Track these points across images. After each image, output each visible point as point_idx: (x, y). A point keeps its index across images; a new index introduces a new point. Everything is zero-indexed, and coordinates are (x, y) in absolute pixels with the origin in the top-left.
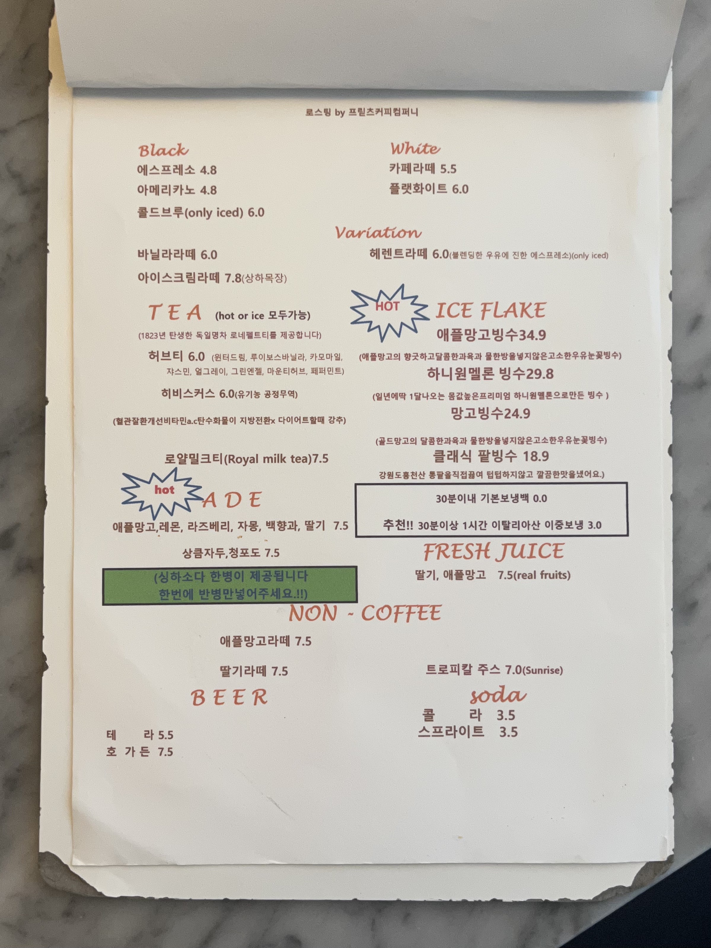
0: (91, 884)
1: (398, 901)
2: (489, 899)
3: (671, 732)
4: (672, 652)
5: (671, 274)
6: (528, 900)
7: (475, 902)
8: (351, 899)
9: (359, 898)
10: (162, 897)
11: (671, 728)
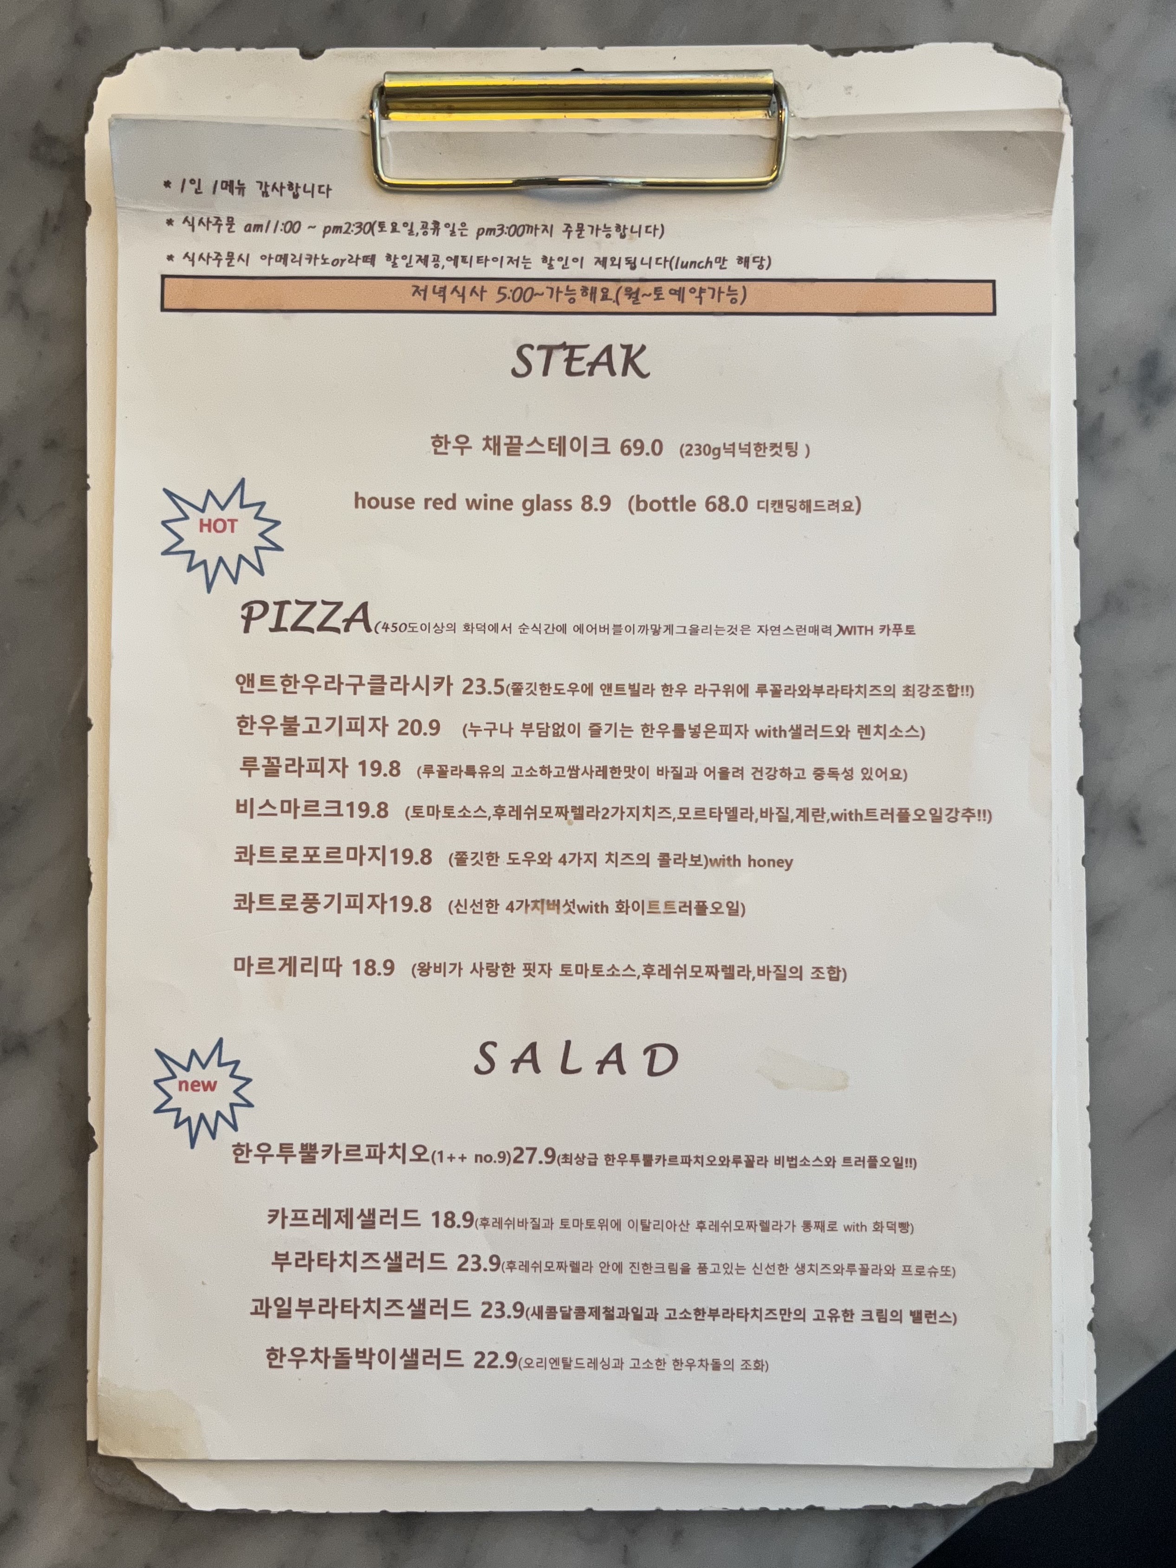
0: (170, 1491)
1: (659, 1512)
2: (803, 1507)
3: (1090, 1235)
4: (1088, 1108)
5: (1077, 505)
6: (865, 1507)
7: (781, 1511)
8: (582, 1508)
9: (596, 1508)
10: (284, 1509)
11: (1090, 1229)
